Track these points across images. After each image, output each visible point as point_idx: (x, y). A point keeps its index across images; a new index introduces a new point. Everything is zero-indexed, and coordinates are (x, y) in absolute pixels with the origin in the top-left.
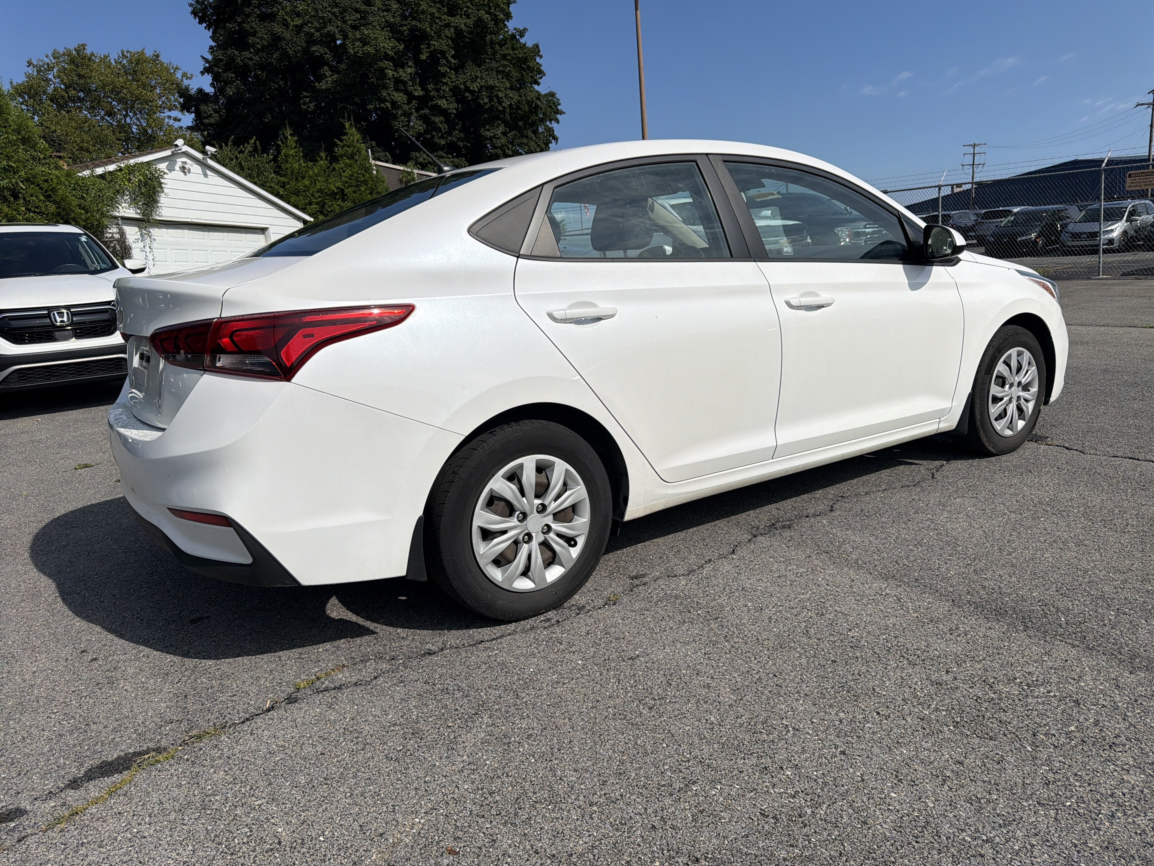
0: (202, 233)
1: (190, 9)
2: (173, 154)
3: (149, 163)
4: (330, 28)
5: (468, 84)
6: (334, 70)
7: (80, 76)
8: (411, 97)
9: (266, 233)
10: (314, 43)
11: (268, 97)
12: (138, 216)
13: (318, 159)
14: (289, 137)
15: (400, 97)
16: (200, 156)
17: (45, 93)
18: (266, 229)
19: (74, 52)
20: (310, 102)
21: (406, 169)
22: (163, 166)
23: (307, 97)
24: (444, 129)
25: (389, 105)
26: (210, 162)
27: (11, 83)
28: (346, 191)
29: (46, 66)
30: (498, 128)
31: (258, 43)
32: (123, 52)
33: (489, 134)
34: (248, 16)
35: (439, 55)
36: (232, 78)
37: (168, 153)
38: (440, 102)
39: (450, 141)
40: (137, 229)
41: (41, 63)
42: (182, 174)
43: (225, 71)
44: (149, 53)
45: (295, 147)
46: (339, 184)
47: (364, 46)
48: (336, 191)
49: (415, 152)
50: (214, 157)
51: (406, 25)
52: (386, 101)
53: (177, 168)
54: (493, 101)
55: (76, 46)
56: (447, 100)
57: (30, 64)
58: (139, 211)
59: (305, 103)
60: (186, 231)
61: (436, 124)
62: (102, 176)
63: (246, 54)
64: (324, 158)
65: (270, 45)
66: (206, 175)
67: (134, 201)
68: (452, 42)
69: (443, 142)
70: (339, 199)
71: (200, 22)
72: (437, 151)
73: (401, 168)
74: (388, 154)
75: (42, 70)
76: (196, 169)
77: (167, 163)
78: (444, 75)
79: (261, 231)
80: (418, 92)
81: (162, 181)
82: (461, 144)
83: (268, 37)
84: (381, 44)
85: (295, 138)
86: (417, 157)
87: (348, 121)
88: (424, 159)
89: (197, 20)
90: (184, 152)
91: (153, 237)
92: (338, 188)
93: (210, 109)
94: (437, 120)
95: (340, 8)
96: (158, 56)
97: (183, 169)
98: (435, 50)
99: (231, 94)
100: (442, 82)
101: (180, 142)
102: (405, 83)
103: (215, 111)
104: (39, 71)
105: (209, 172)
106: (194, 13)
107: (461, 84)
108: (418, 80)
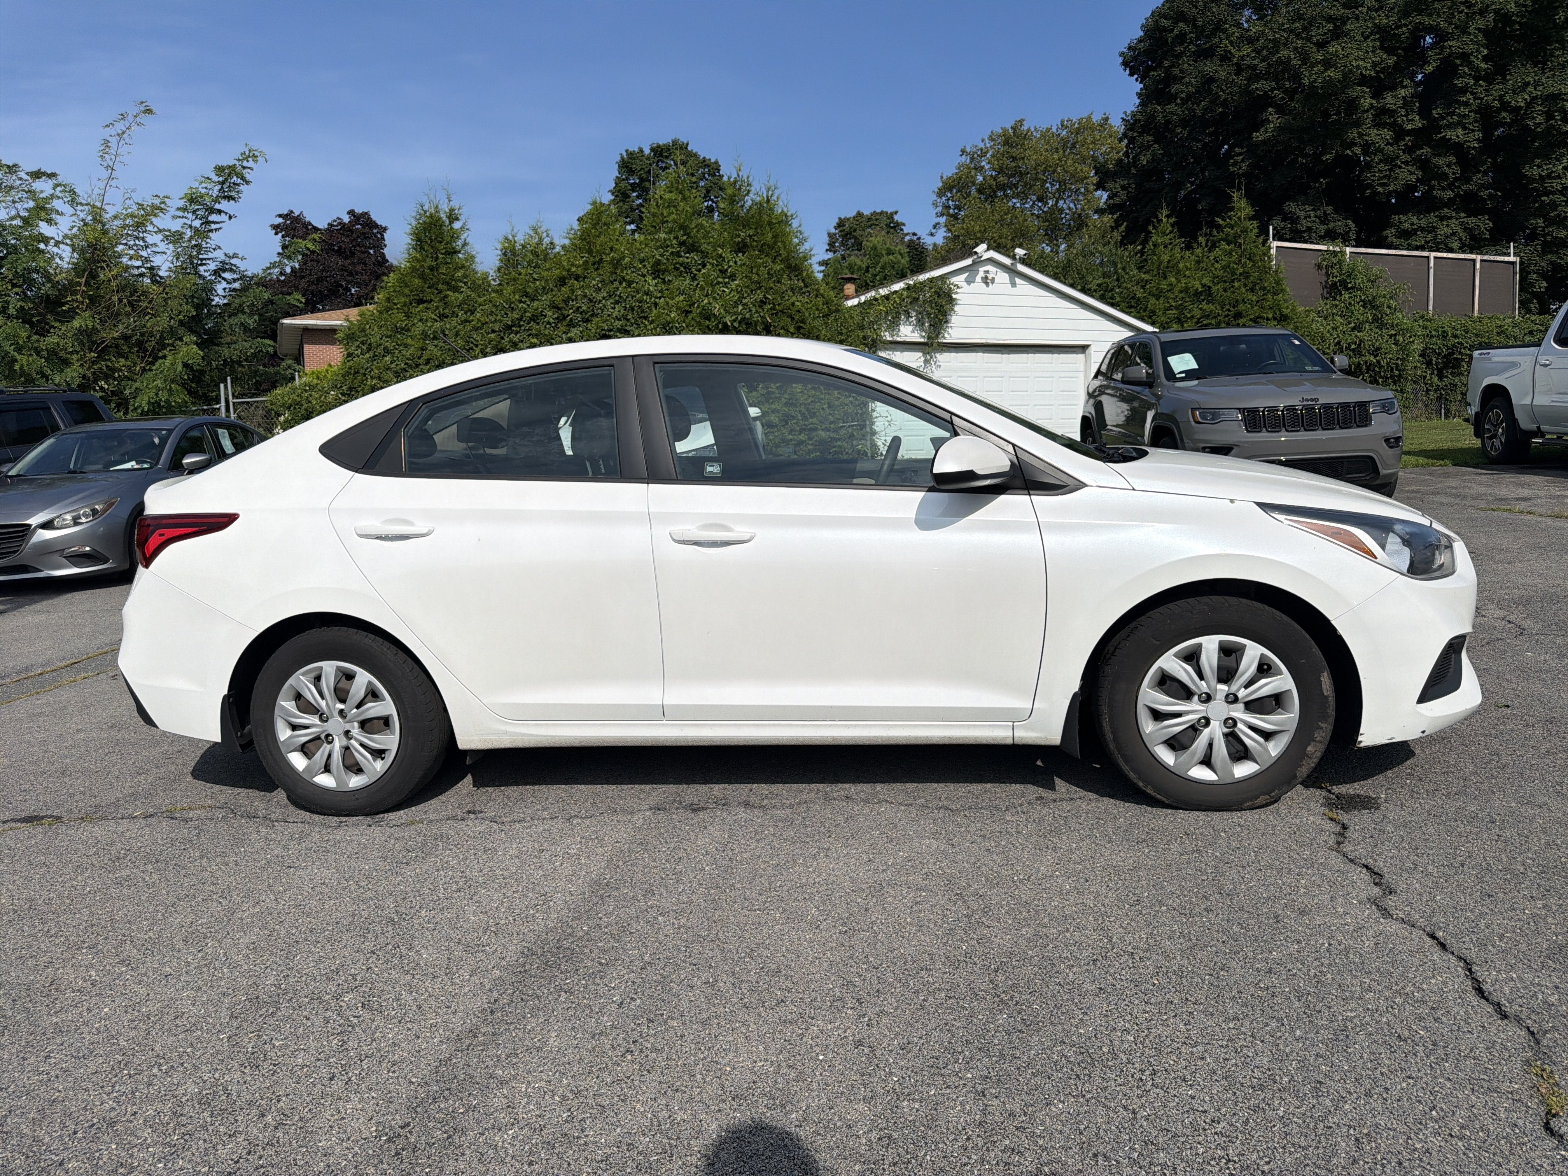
0: (1000, 355)
1: (1121, 60)
2: (974, 263)
3: (943, 278)
4: (1284, 53)
5: (1507, 98)
6: (1281, 110)
7: (1014, 159)
8: (1400, 133)
9: (1087, 352)
10: (1258, 77)
11: (1192, 160)
12: (922, 340)
13: (1195, 245)
14: (1165, 220)
15: (1379, 136)
16: (1007, 261)
17: (974, 183)
18: (1088, 346)
19: (1010, 130)
20: (1243, 161)
21: (1331, 248)
22: (959, 280)
23: (1240, 154)
24: (1454, 173)
25: (1358, 150)
26: (1021, 268)
27: (942, 177)
28: (1214, 289)
29: (979, 153)
30: (1558, 160)
31: (1182, 92)
32: (1062, 122)
33: (1536, 171)
34: (1179, 56)
35: (1458, 61)
36: (1148, 142)
37: (968, 262)
38: (1449, 134)
39: (1465, 192)
40: (920, 354)
41: (975, 150)
42: (984, 285)
43: (1141, 134)
44: (1096, 118)
45: (1171, 232)
46: (1205, 281)
47: (1326, 70)
48: (1200, 289)
49: (1399, 214)
50: (1023, 261)
51: (1406, 25)
52: (1355, 144)
53: (978, 279)
54: (1553, 118)
55: (1012, 123)
56: (1465, 128)
57: (963, 152)
58: (924, 334)
59: (1235, 164)
60: (980, 354)
61: (1439, 168)
62: (887, 297)
63: (1172, 107)
64: (1204, 244)
65: (1198, 92)
66: (1014, 284)
67: (920, 323)
68: (1484, 36)
69: (1449, 194)
70: (1203, 300)
71: (1131, 74)
72: (1438, 209)
73: (1324, 248)
74: (1350, 222)
75: (975, 157)
76: (1003, 277)
77: (967, 274)
78: (1464, 90)
79: (1081, 349)
80: (1416, 122)
81: (954, 296)
82: (1484, 194)
83: (1197, 81)
84: (1354, 63)
85: (1172, 220)
86: (1401, 222)
87: (1238, 191)
88: (1413, 224)
89: (1128, 72)
90: (988, 259)
91: (938, 363)
92: (1203, 286)
93: (1117, 186)
94: (1441, 161)
95: (1305, 20)
96: (1107, 119)
97: (985, 280)
98: (1450, 55)
99: (1145, 163)
100: (1458, 102)
101: (981, 248)
102: (1392, 113)
103: (1123, 188)
104: (972, 159)
105: (1018, 280)
106: (1125, 64)
107: (1494, 100)
108: (1417, 104)
